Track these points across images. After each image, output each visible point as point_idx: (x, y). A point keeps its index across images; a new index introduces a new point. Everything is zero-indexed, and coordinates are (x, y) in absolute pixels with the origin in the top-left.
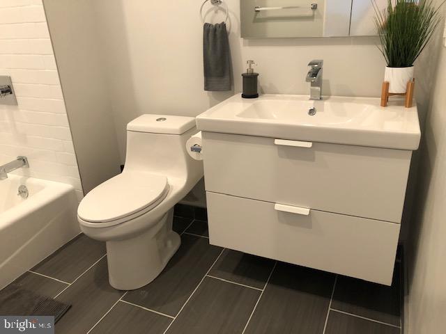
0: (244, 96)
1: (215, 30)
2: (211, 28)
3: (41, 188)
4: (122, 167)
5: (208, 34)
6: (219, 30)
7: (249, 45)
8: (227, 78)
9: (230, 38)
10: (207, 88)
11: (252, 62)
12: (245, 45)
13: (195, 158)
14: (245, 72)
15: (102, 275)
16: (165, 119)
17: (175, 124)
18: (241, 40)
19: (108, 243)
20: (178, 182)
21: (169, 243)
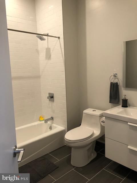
0: (122, 106)
1: (114, 84)
2: (113, 84)
3: (56, 128)
4: (80, 125)
5: (112, 85)
6: (115, 85)
7: (125, 90)
8: (117, 100)
9: (119, 87)
10: (110, 102)
11: (126, 95)
12: (124, 90)
13: (103, 125)
14: (123, 98)
15: (69, 159)
16: (95, 111)
17: (98, 113)
18: (123, 88)
19: (72, 148)
20: (97, 133)
21: (92, 154)
